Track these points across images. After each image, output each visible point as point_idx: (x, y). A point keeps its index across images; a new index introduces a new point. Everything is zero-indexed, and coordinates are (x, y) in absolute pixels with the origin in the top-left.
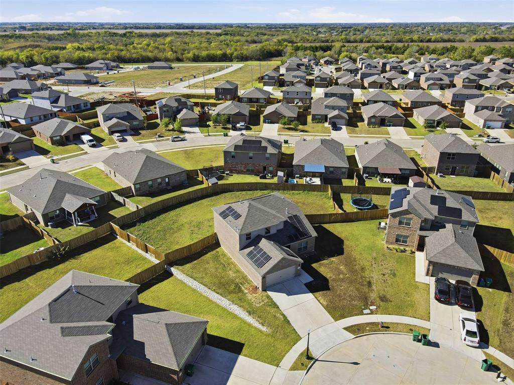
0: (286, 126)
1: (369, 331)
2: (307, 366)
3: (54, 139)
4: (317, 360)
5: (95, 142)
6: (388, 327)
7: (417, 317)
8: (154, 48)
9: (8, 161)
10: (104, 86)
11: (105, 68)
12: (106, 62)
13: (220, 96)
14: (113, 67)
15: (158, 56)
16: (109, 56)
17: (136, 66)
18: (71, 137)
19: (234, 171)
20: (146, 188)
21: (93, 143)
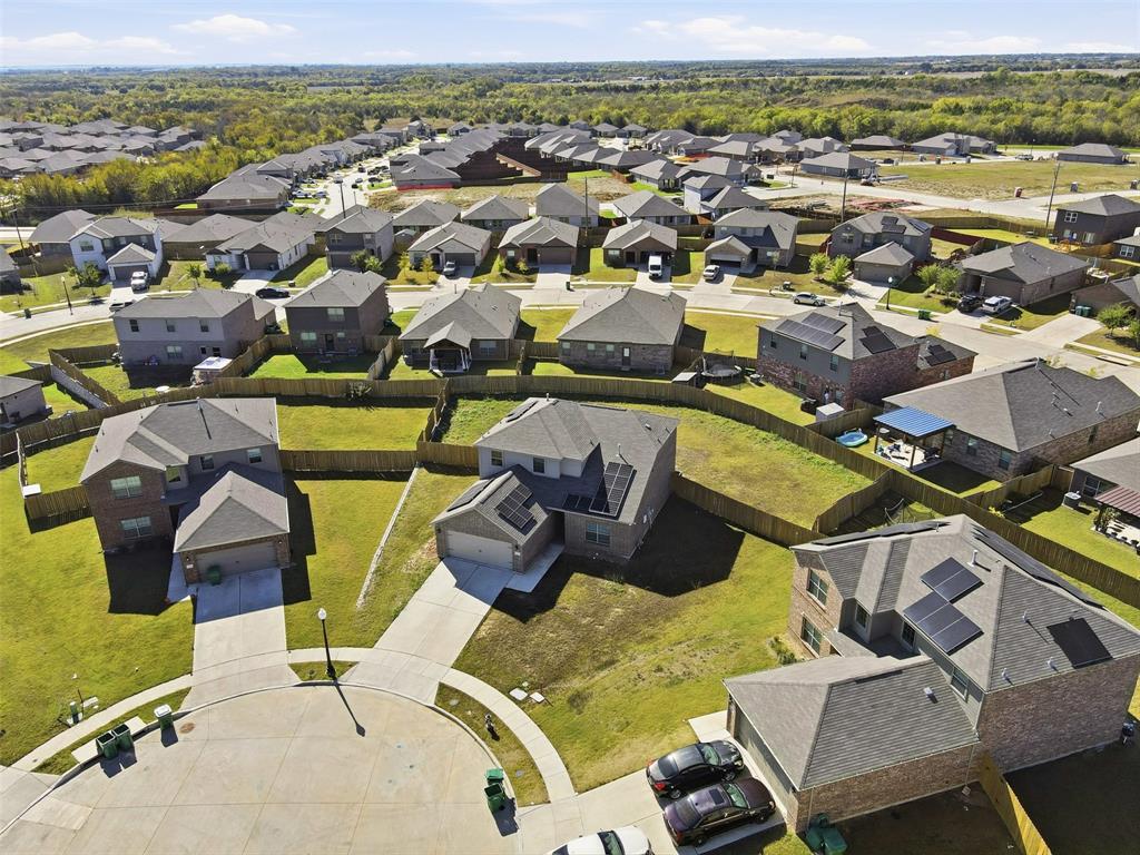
0: (1123, 331)
1: (465, 719)
2: (311, 678)
3: (611, 252)
4: (338, 686)
5: (659, 272)
6: (496, 737)
7: (571, 767)
8: (1130, 111)
9: (518, 271)
10: (871, 185)
11: (953, 151)
12: (960, 137)
13: (1067, 233)
14: (975, 150)
15: (1126, 132)
16: (1001, 126)
17: (1027, 152)
18: (637, 256)
19: (770, 377)
20: (580, 356)
21: (655, 272)
